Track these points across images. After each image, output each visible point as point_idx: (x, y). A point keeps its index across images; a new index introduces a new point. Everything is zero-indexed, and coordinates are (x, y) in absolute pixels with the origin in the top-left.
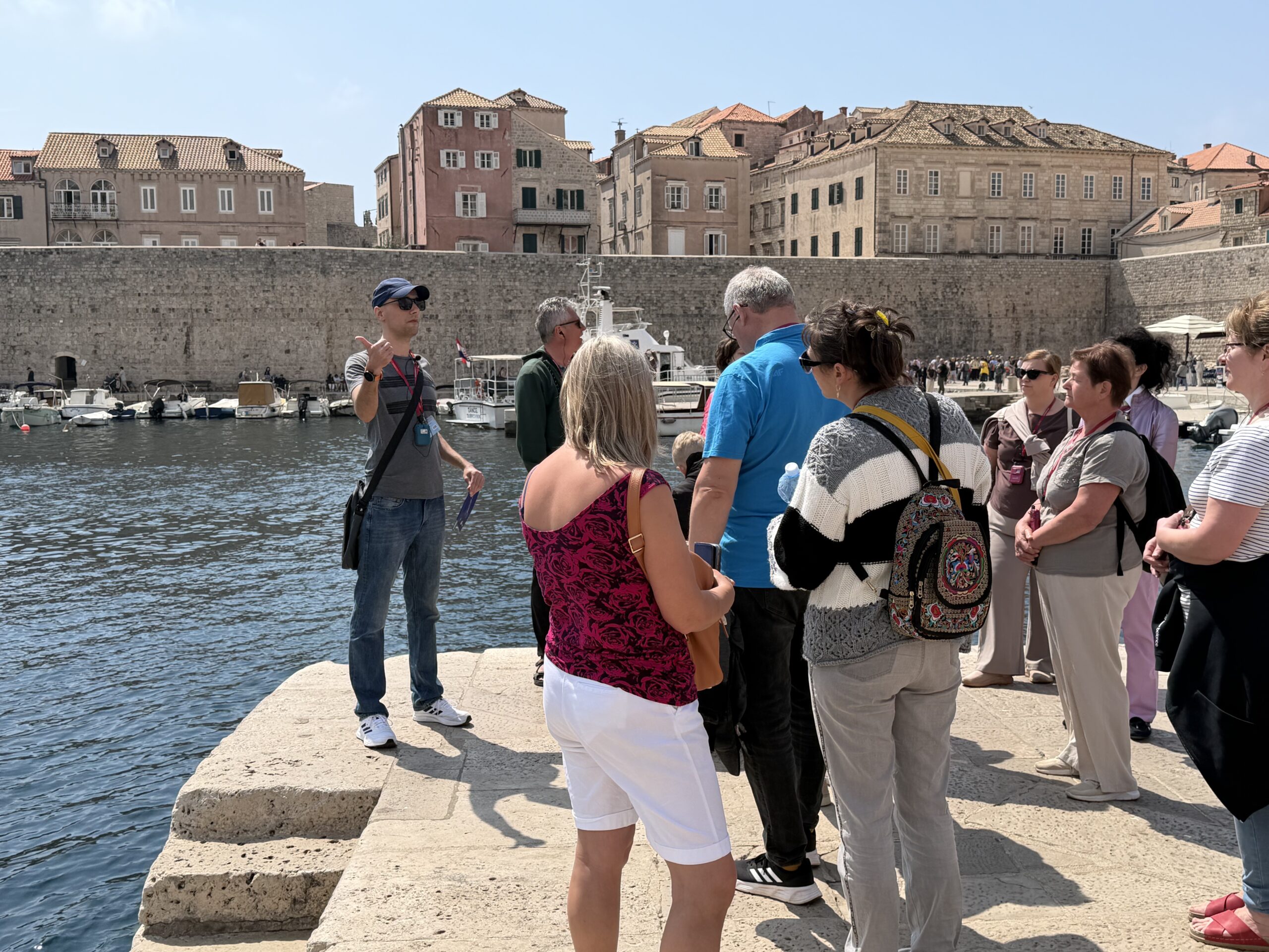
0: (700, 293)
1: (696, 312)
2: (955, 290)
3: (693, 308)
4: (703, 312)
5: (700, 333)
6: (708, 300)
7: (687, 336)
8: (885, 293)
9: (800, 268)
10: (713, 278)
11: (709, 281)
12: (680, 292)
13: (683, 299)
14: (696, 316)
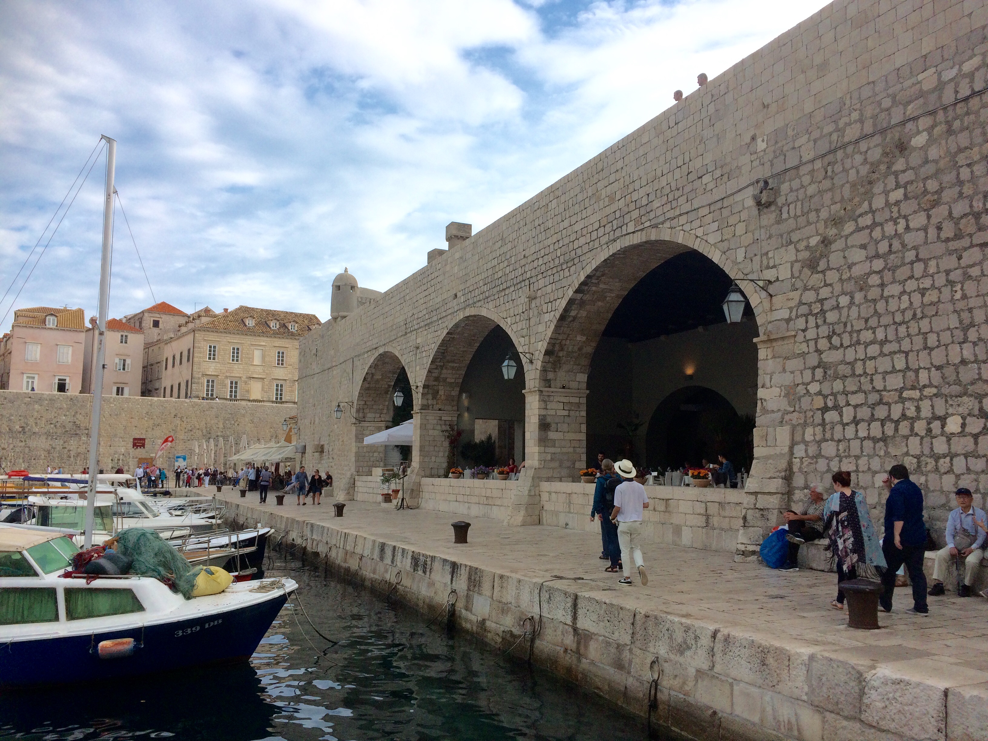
0: (25, 417)
1: (21, 429)
2: (233, 422)
3: (17, 427)
4: (27, 430)
5: (23, 444)
6: (31, 421)
7: (11, 446)
8: (178, 422)
9: (111, 403)
10: (37, 407)
11: (34, 409)
12: (8, 416)
13: (10, 420)
14: (20, 432)
